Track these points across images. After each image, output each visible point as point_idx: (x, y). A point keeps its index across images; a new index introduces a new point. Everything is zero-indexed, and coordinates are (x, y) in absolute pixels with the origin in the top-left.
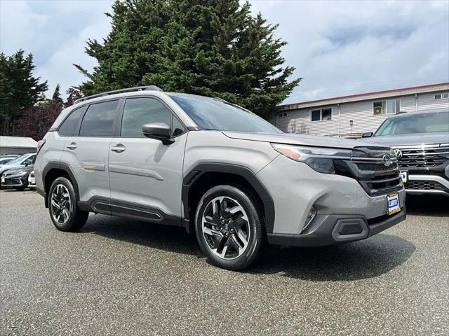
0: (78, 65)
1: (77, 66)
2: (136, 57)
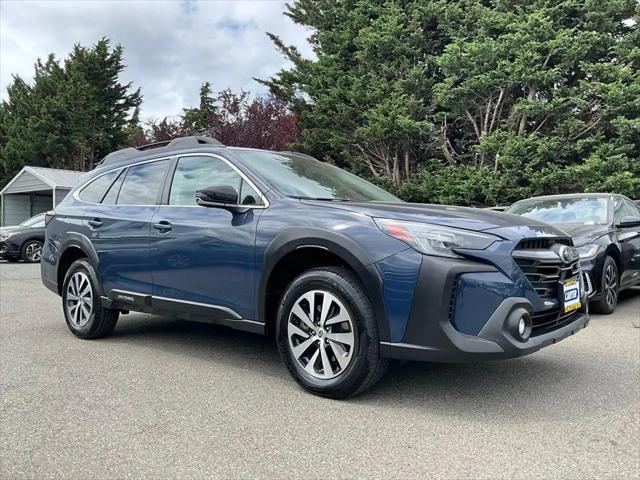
0: (275, 35)
1: (273, 37)
2: (416, 14)
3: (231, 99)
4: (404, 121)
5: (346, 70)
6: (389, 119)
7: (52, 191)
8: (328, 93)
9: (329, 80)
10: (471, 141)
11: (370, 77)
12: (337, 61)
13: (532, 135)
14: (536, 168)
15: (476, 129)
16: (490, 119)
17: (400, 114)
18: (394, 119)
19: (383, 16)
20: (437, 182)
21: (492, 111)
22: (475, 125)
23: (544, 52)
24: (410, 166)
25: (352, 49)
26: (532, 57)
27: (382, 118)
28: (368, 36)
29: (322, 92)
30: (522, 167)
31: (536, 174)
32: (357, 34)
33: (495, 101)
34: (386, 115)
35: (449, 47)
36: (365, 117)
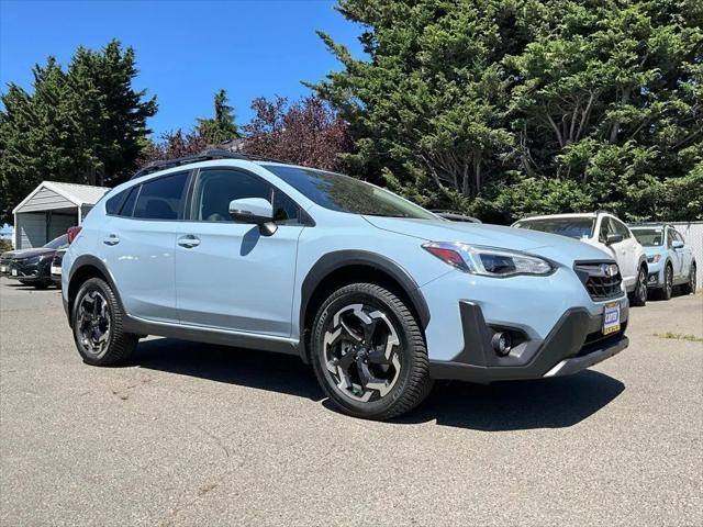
0: (326, 33)
2: (490, 10)
3: (267, 108)
4: (478, 128)
5: (408, 72)
6: (460, 126)
7: (77, 208)
8: (388, 98)
9: (388, 84)
10: (552, 151)
11: (438, 80)
12: (398, 63)
13: (627, 144)
14: (632, 180)
15: (560, 137)
16: (577, 126)
17: (474, 120)
18: (466, 125)
19: (453, 13)
20: (516, 196)
21: (580, 117)
22: (558, 133)
23: (640, 51)
24: (481, 178)
25: (415, 48)
26: (628, 57)
27: (452, 126)
28: (434, 34)
29: (382, 97)
30: (616, 179)
31: (632, 187)
32: (421, 33)
33: (584, 106)
34: (457, 123)
35: (531, 46)
36: (432, 125)
